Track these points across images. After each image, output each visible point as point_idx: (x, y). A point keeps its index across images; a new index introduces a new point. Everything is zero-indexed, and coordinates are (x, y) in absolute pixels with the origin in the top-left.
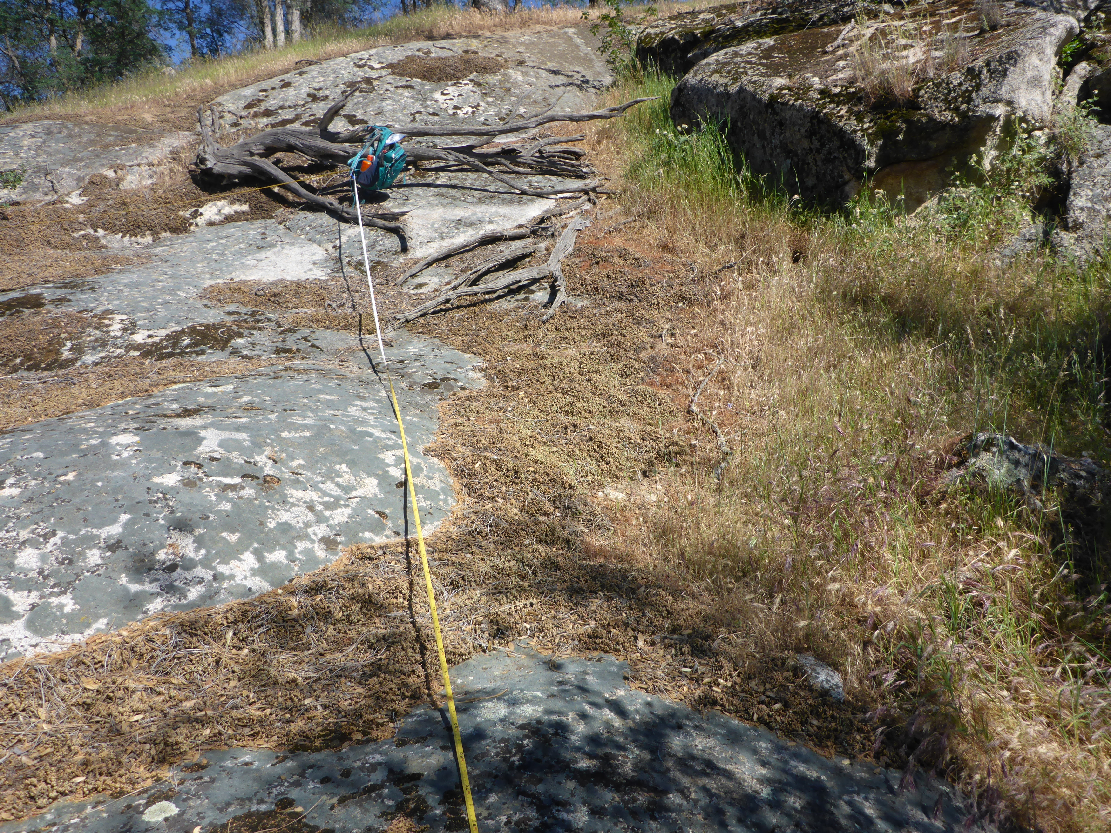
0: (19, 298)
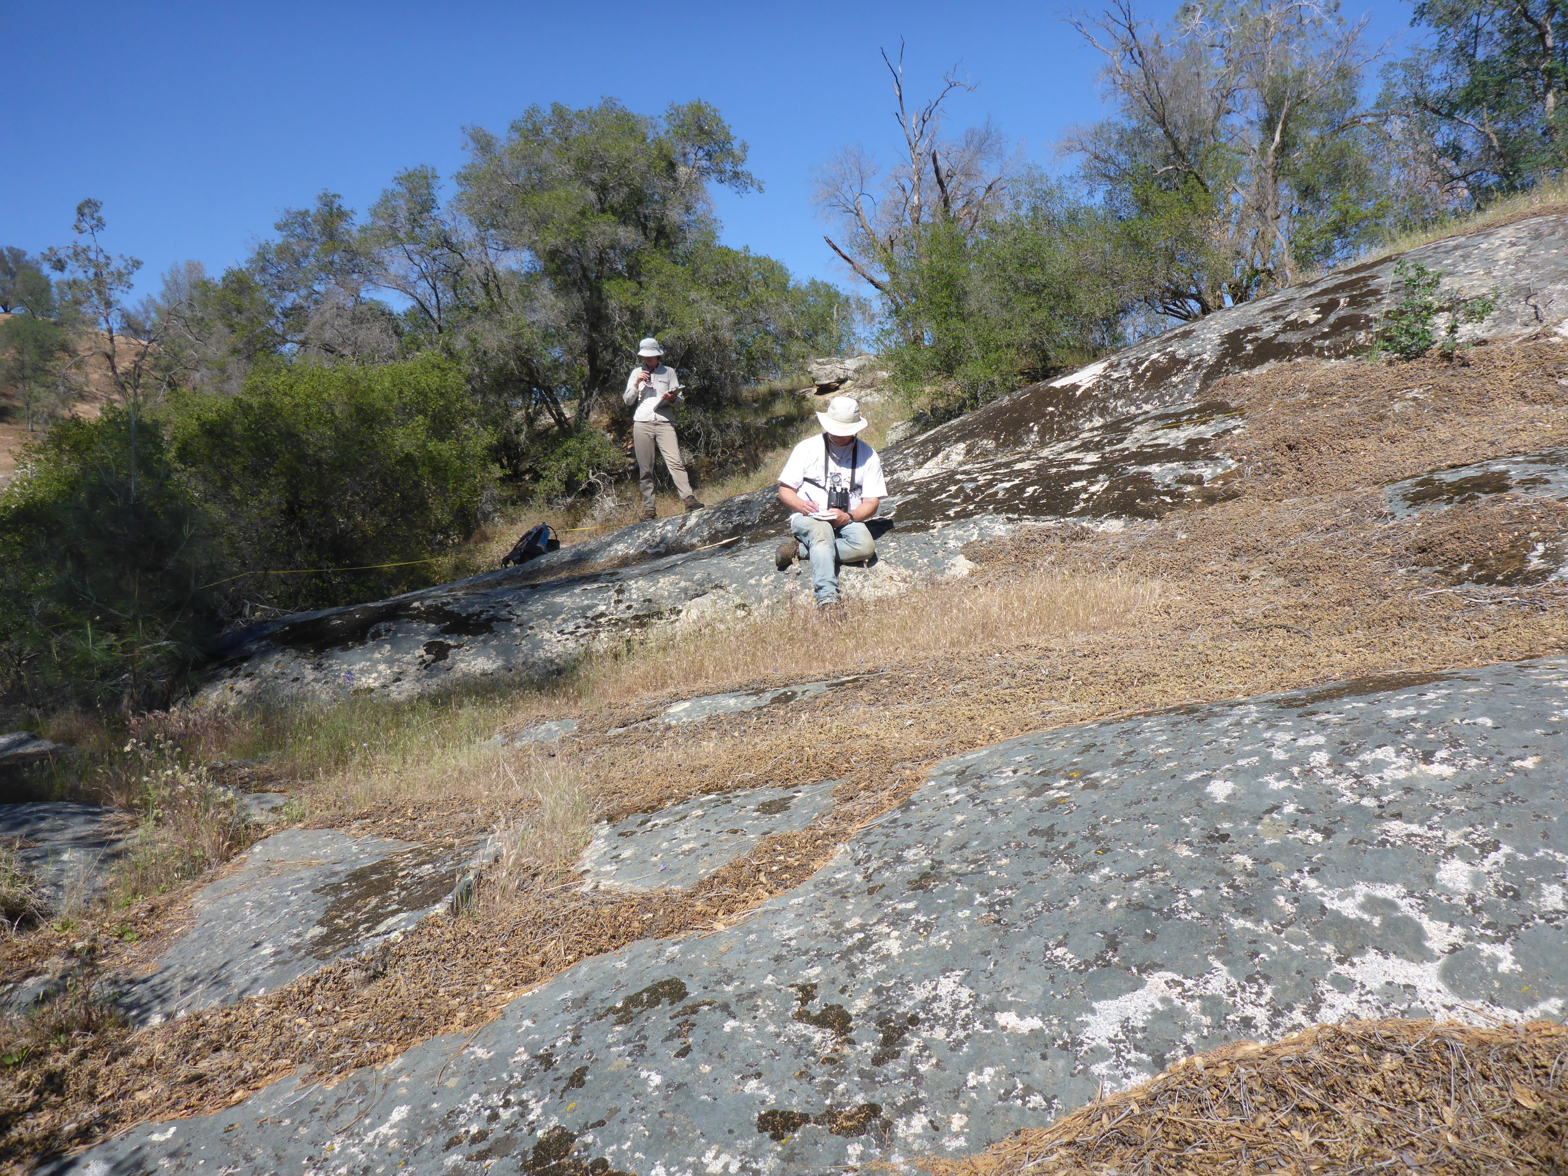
0: (1474, 478)
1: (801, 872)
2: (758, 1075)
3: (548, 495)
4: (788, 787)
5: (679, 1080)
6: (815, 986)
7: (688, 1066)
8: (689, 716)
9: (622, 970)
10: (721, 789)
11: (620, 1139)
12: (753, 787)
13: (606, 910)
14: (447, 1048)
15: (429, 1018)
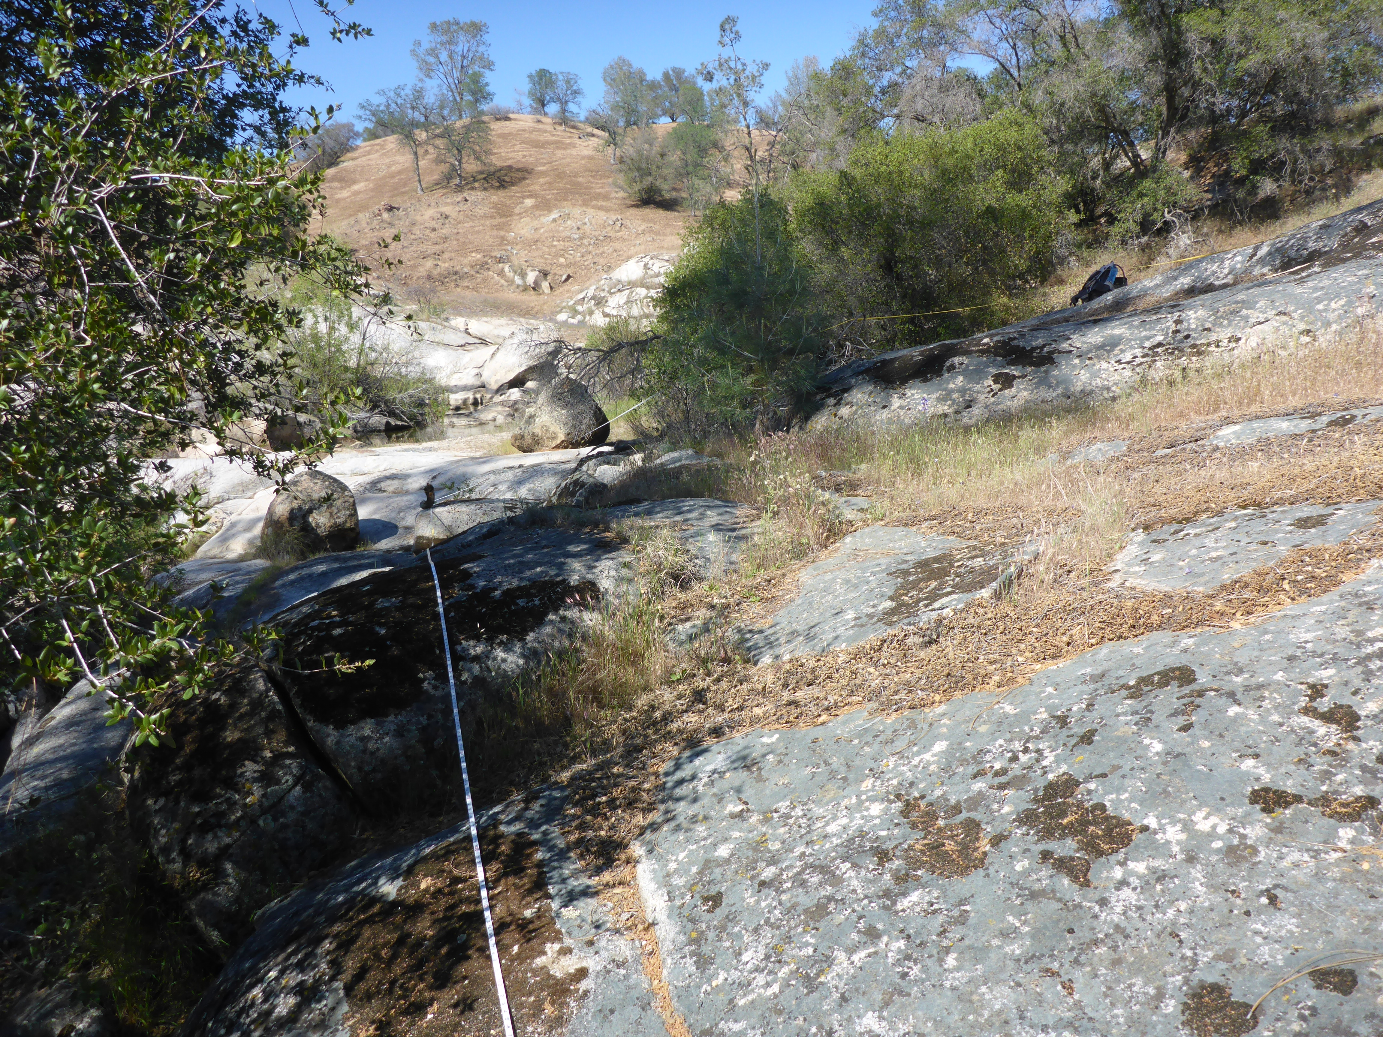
1: (1331, 582)
2: (1257, 756)
3: (1124, 236)
4: (1329, 505)
5: (1178, 750)
6: (1326, 686)
7: (1189, 739)
8: (1238, 438)
9: (1138, 655)
10: (1259, 505)
11: (1119, 790)
12: (1292, 503)
13: (1129, 603)
14: (981, 702)
15: (969, 677)
